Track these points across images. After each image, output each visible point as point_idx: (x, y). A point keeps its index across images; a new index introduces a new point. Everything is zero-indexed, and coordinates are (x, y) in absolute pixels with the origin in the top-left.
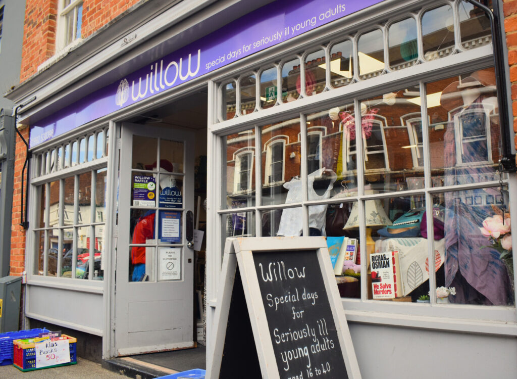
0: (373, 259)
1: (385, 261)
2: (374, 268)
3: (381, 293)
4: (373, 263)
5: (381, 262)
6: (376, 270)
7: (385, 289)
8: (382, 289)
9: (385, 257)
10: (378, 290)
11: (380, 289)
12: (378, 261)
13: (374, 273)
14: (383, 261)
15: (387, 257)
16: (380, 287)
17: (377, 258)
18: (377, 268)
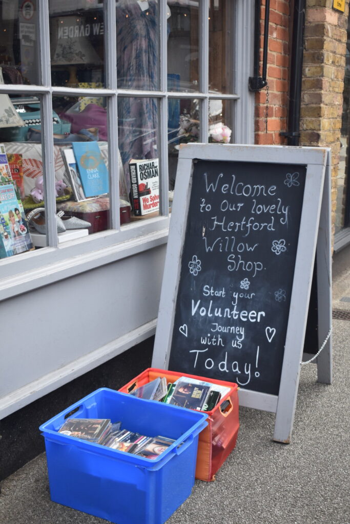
0: (140, 168)
1: (154, 169)
2: (142, 180)
3: (151, 206)
4: (141, 173)
5: (150, 171)
6: (144, 182)
7: (155, 201)
8: (152, 202)
9: (153, 165)
10: (148, 204)
11: (150, 203)
12: (147, 171)
13: (143, 185)
14: (151, 170)
15: (155, 165)
16: (150, 199)
17: (146, 167)
18: (146, 179)
